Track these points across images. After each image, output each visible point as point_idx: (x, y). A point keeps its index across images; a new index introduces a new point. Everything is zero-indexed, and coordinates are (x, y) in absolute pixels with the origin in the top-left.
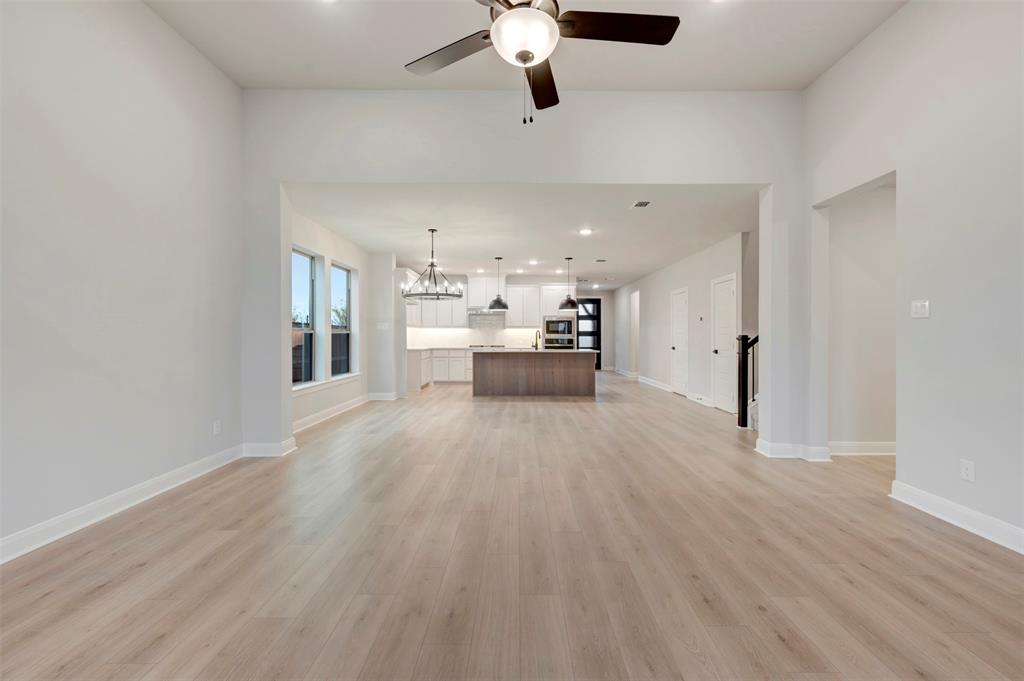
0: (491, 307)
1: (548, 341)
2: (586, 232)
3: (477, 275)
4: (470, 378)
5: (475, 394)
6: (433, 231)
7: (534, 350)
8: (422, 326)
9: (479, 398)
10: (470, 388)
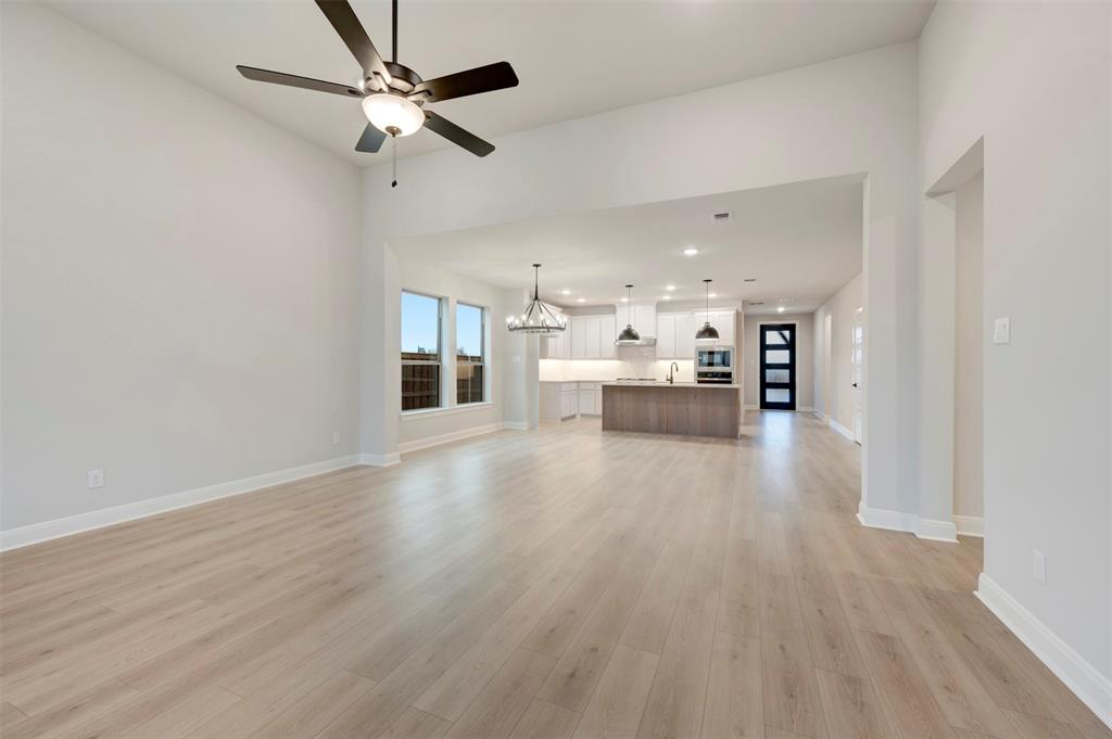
0: (621, 338)
1: (700, 374)
2: (691, 252)
3: (622, 305)
4: (600, 412)
5: (605, 428)
6: (537, 266)
7: (668, 384)
8: (571, 359)
9: (606, 432)
10: (599, 423)
